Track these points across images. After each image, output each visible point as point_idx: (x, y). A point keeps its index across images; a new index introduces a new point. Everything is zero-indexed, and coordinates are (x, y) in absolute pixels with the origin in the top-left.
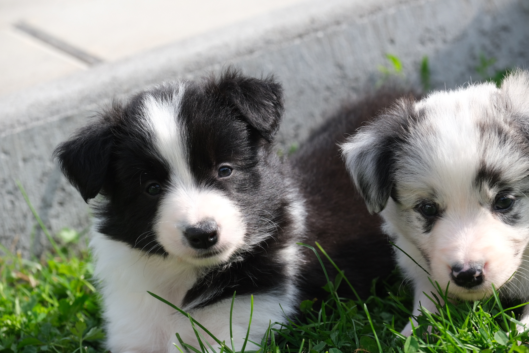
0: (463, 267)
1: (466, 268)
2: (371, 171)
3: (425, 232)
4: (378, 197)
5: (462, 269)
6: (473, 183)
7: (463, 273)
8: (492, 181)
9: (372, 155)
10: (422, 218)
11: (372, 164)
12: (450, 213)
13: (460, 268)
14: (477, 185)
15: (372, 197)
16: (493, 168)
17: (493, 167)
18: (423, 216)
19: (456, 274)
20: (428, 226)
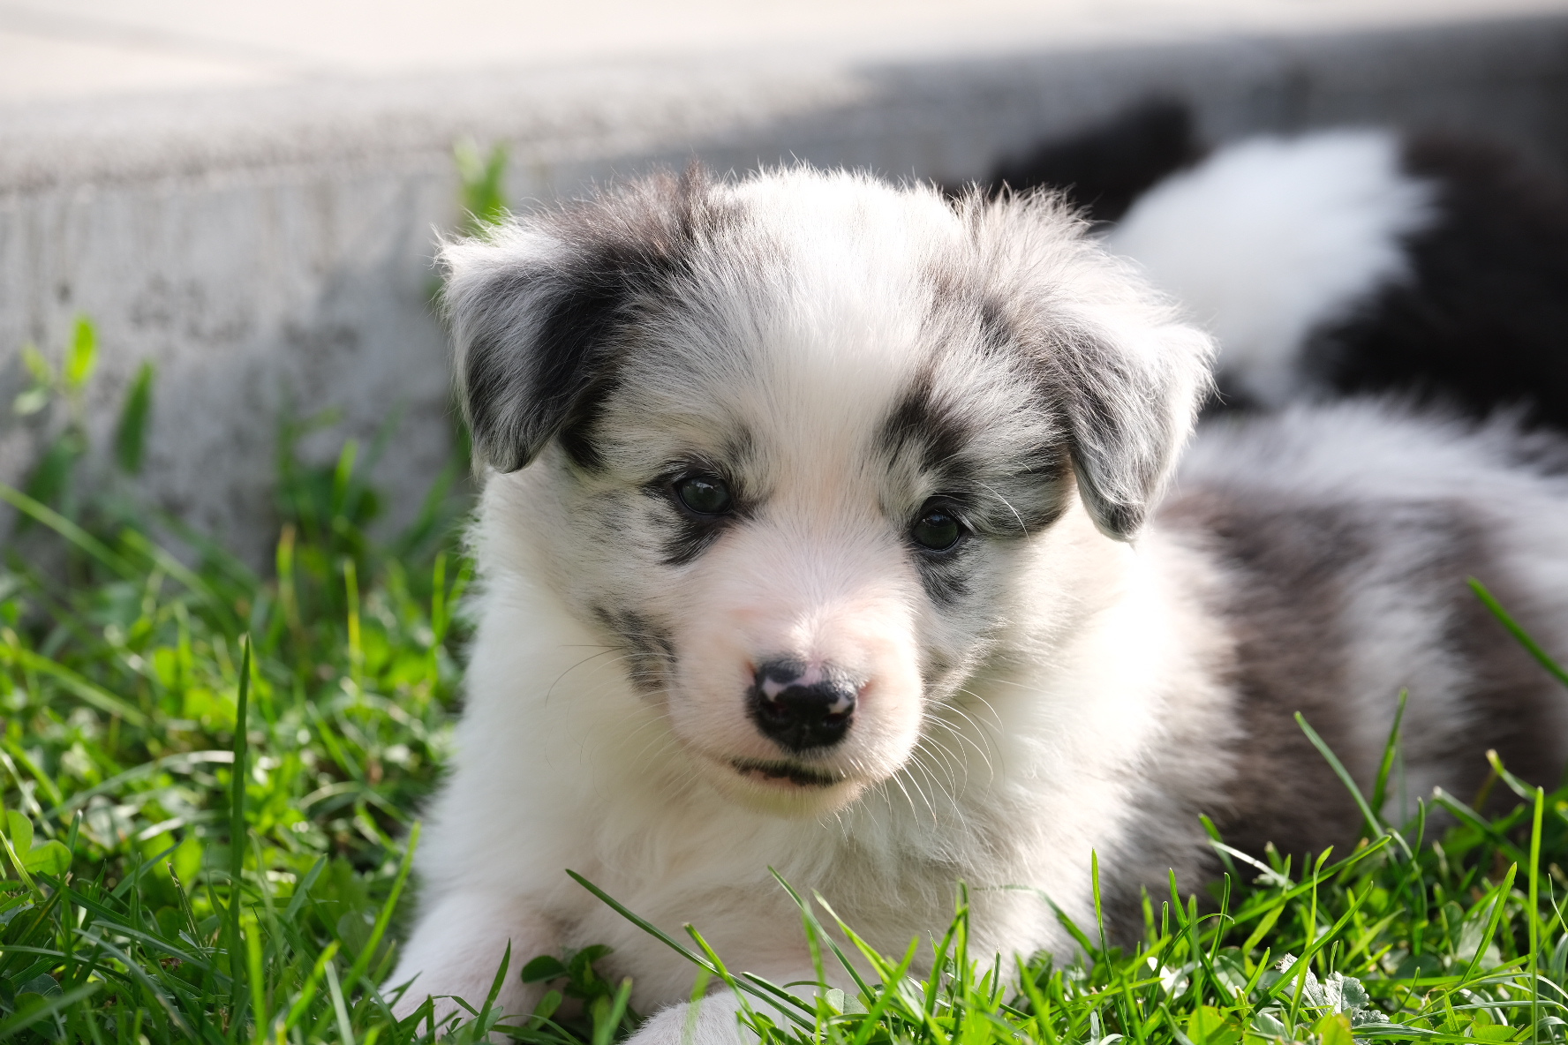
0: (804, 673)
1: (811, 677)
2: (525, 339)
3: (668, 562)
4: (523, 424)
5: (798, 676)
6: (875, 432)
7: (799, 689)
8: (935, 445)
9: (540, 294)
10: (672, 516)
11: (530, 318)
12: (777, 510)
13: (793, 672)
14: (887, 445)
15: (502, 417)
16: (948, 410)
17: (948, 402)
18: (677, 509)
19: (772, 689)
20: (686, 541)
